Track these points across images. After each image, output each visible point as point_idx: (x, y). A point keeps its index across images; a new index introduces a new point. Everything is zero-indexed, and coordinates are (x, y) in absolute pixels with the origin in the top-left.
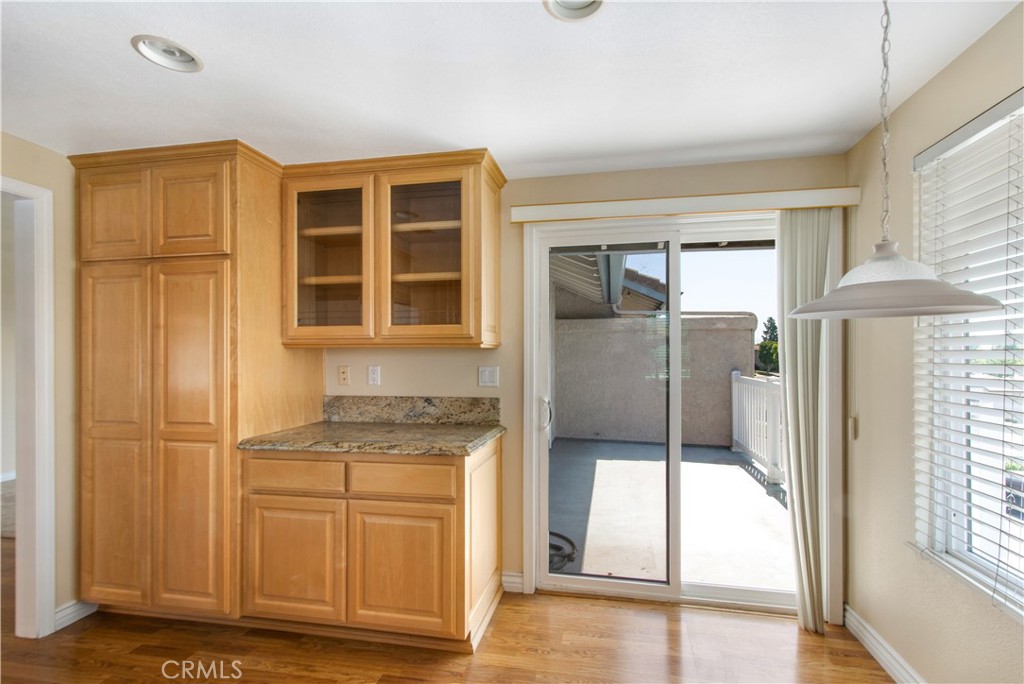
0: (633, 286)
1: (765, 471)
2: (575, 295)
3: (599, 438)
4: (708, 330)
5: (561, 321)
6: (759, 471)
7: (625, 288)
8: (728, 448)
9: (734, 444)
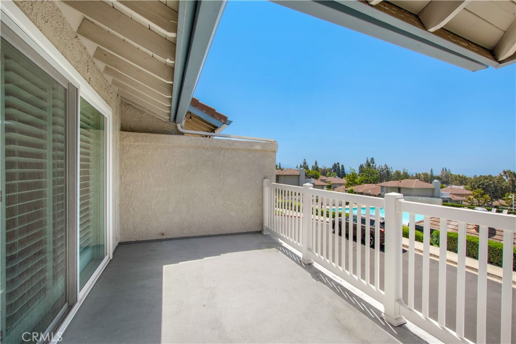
0: (196, 112)
1: (300, 255)
2: (142, 112)
3: (164, 237)
4: (249, 150)
5: (126, 133)
6: (296, 256)
7: (189, 113)
8: (260, 232)
9: (265, 229)
